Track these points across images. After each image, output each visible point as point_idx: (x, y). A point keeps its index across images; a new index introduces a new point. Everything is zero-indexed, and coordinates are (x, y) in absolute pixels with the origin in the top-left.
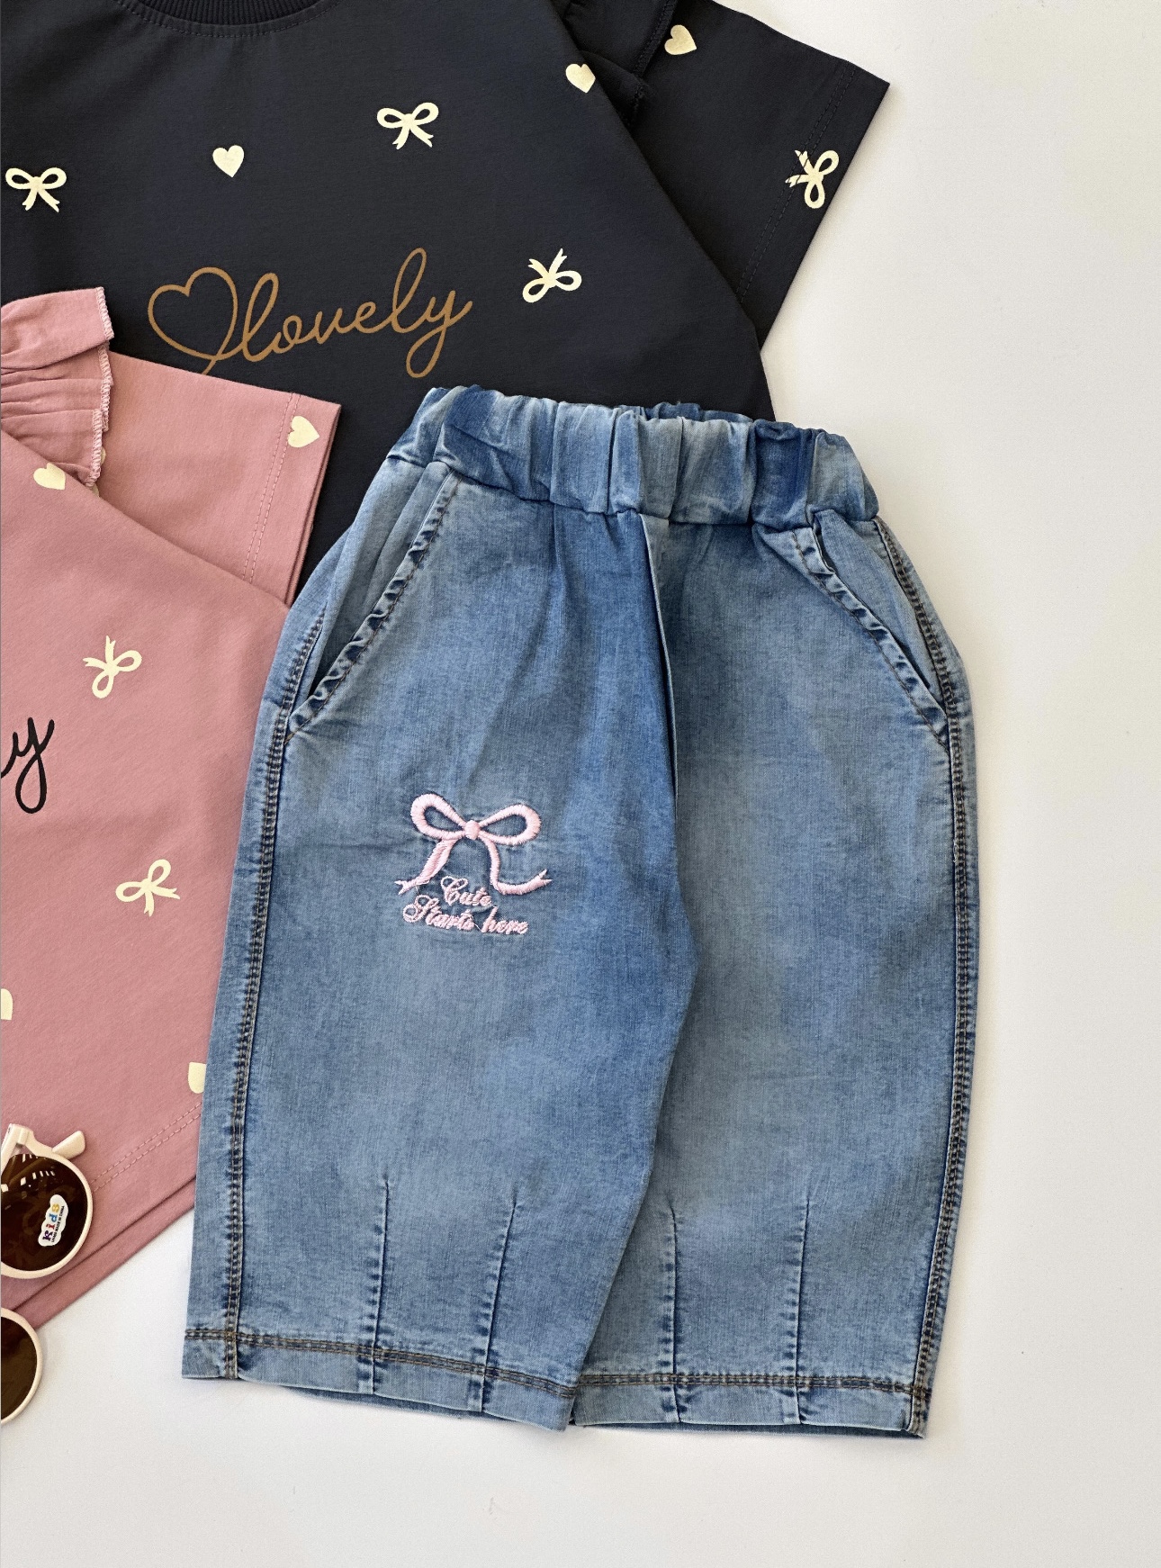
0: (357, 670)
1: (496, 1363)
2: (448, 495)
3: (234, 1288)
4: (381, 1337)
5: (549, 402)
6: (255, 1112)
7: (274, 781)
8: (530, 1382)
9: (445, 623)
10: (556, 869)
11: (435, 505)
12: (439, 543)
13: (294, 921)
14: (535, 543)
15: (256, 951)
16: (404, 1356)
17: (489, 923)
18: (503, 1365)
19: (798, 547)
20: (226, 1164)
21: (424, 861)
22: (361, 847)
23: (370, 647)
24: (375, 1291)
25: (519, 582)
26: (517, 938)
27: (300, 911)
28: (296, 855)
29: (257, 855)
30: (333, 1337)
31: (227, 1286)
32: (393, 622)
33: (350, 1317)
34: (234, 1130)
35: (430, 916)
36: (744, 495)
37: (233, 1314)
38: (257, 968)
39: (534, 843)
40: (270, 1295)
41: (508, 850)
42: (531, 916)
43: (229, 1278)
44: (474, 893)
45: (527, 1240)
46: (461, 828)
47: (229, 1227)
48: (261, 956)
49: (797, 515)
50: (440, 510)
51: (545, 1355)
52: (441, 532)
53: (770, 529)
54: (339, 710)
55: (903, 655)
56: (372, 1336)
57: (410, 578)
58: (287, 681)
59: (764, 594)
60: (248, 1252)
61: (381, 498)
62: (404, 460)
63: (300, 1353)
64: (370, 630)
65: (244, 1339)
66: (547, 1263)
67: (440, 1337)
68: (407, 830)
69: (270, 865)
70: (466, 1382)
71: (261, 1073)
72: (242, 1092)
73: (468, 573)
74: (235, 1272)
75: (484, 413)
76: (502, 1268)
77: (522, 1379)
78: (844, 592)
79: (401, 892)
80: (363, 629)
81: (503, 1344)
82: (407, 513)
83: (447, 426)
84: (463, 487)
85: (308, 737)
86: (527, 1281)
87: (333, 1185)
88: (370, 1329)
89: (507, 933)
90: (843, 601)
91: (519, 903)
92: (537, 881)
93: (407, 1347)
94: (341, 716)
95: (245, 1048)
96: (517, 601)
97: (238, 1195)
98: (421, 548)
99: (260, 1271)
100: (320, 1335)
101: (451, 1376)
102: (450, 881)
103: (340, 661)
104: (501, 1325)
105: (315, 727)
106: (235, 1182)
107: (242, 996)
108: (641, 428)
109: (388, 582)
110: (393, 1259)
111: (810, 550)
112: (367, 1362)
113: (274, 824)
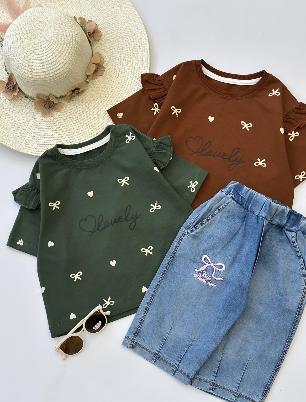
0: (201, 227)
1: (179, 368)
2: (229, 202)
3: (137, 332)
4: (159, 353)
5: (254, 191)
6: (154, 302)
7: (179, 242)
8: (184, 374)
9: (221, 224)
10: (225, 278)
11: (226, 202)
12: (224, 209)
13: (173, 269)
14: (242, 216)
15: (164, 272)
16: (162, 359)
17: (209, 283)
18: (180, 369)
19: (292, 235)
20: (145, 309)
21: (201, 267)
22: (191, 260)
23: (205, 224)
24: (162, 344)
25: (236, 222)
26: (213, 288)
27: (175, 267)
28: (178, 257)
29: (171, 254)
30: (150, 350)
31: (136, 331)
32: (211, 221)
33: (155, 347)
34: (148, 303)
35: (199, 277)
36: (284, 222)
37: (135, 337)
38: (163, 275)
39: (223, 272)
40: (142, 336)
41: (218, 271)
42: (217, 285)
43: (136, 330)
44: (209, 276)
45: (194, 346)
46: (210, 264)
47: (140, 321)
48: (165, 273)
49: (294, 229)
50: (227, 204)
51: (189, 370)
52: (226, 208)
53: (287, 230)
54: (196, 233)
55: (303, 263)
56: (158, 353)
57: (217, 214)
58: (188, 225)
59: (281, 241)
60: (142, 327)
61: (217, 197)
62: (224, 192)
63: (144, 350)
64: (206, 221)
65: (135, 342)
66: (196, 352)
67: (170, 358)
68: (200, 260)
69: (173, 257)
70: (172, 369)
71: (157, 294)
72: (152, 297)
73: (228, 217)
74: (138, 329)
75: (241, 189)
76: (187, 350)
77: (183, 373)
78: (297, 247)
79: (195, 271)
80: (205, 220)
81: (181, 364)
82: (220, 202)
83: (234, 189)
84: (233, 201)
85: (188, 236)
86: (191, 354)
87: (162, 321)
88: (158, 351)
89: (212, 286)
90: (296, 248)
91: (216, 282)
92: (221, 279)
93: (163, 358)
94: (196, 235)
95: (156, 289)
96: (235, 226)
97: (144, 315)
98: (221, 209)
99: (143, 331)
100: (148, 348)
101: (169, 367)
102: (205, 273)
103: (199, 224)
104: (182, 361)
105: (190, 235)
106: (145, 313)
107: (159, 279)
108: (271, 203)
109: (212, 213)
110: (168, 340)
111: (294, 237)
112: (155, 357)
113: (176, 250)
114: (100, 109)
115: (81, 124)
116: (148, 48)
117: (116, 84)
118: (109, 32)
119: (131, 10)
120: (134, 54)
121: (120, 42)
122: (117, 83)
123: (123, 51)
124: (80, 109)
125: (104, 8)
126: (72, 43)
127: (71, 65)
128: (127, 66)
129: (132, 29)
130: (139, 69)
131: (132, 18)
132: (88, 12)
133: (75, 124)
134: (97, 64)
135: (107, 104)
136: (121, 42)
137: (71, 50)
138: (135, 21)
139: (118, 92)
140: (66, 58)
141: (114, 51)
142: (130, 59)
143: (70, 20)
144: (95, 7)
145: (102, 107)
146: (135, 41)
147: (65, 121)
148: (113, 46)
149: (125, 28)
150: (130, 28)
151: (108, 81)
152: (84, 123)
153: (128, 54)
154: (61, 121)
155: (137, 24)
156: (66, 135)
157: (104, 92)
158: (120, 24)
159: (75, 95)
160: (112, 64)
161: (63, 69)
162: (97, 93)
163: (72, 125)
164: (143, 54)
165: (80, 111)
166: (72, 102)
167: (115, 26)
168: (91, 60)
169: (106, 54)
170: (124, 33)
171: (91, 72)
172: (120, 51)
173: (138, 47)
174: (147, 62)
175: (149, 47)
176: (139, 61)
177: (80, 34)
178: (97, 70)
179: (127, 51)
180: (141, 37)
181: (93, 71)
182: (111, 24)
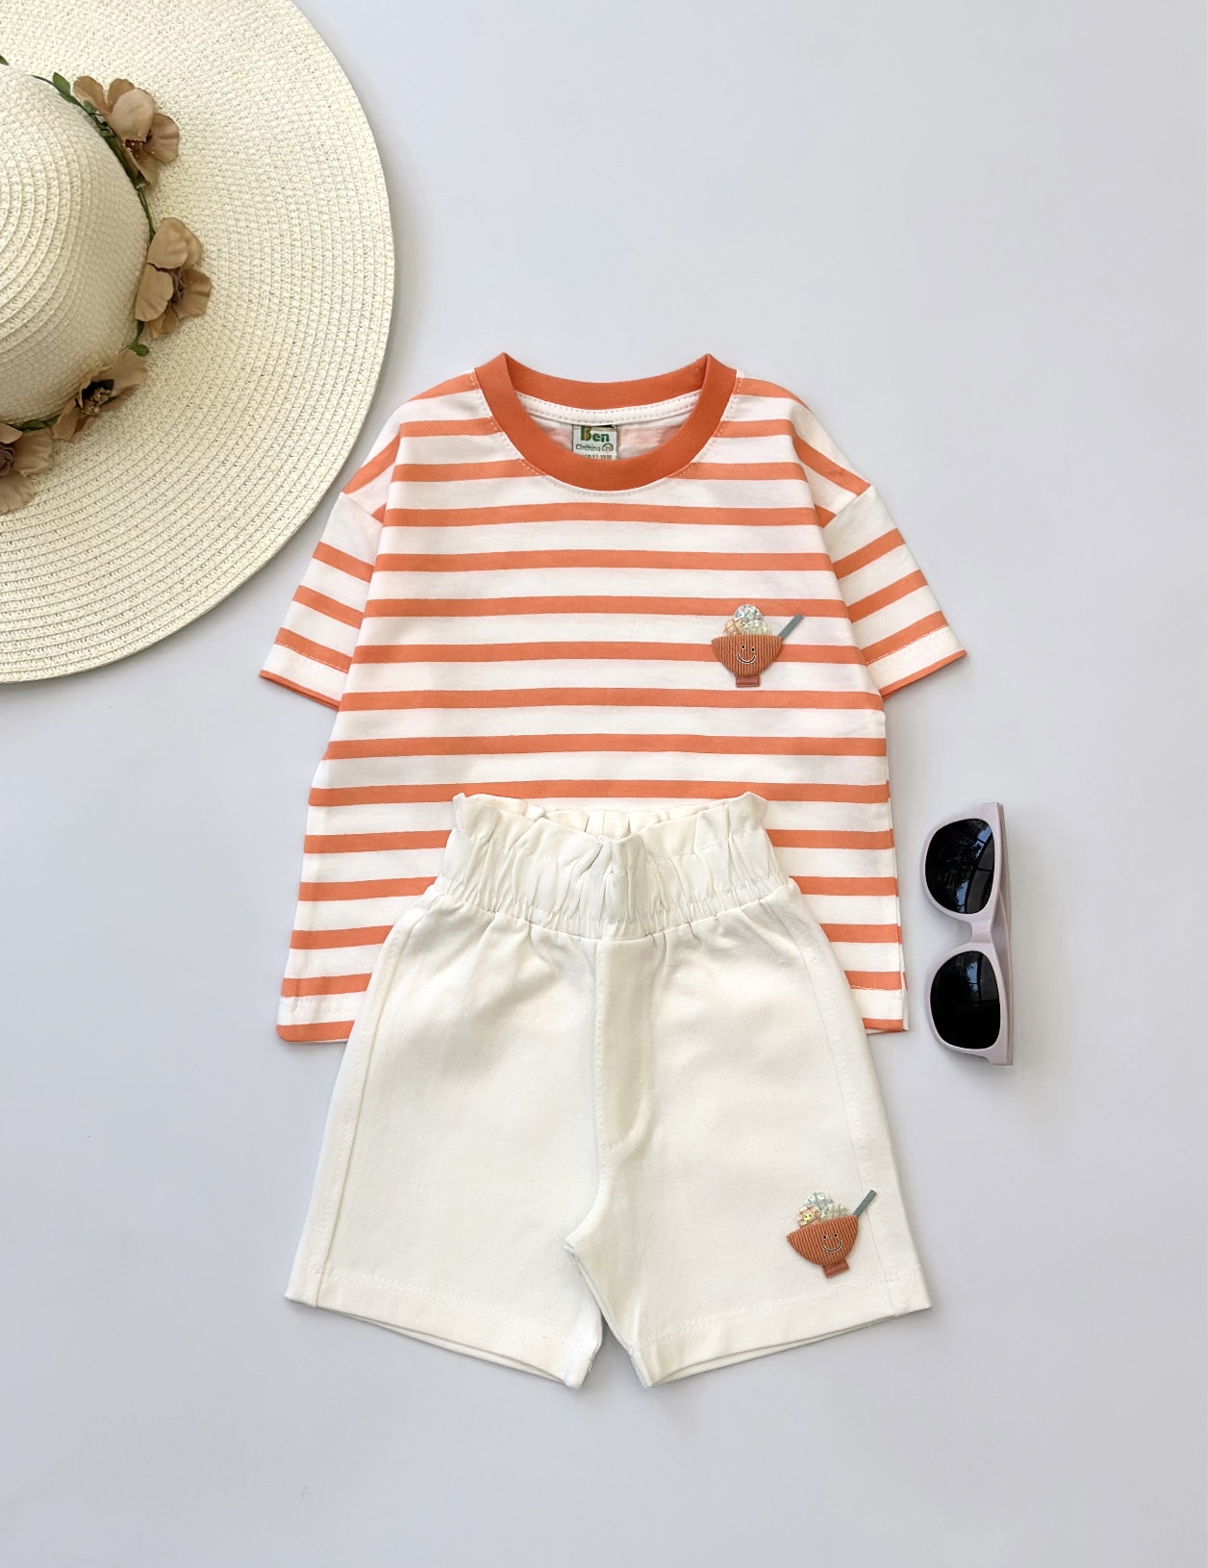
114: (204, 462)
115: (134, 533)
116: (382, 187)
117: (264, 350)
118: (211, 132)
119: (296, 28)
120: (325, 217)
121: (260, 171)
122: (268, 344)
123: (279, 205)
124: (121, 467)
125: (177, 29)
126: (57, 200)
127: (64, 294)
128: (303, 269)
129: (304, 110)
130: (351, 277)
131: (300, 66)
132: (114, 51)
133: (108, 536)
134: (178, 268)
135: (233, 436)
136: (267, 168)
137: (55, 230)
138: (317, 74)
139: (275, 384)
140: (39, 267)
141: (239, 210)
142: (309, 238)
143: (41, 100)
144: (141, 29)
145: (214, 451)
146: (323, 158)
147: (63, 528)
148: (233, 188)
149: (275, 108)
150: (298, 105)
151: (225, 339)
152: (147, 525)
153: (299, 218)
154: (48, 528)
155: (327, 86)
156: (74, 583)
157: (216, 389)
158: (253, 93)
159: (97, 410)
160: (235, 267)
161: (30, 313)
162: (187, 394)
163: (94, 542)
164: (364, 214)
165: (125, 479)
166: (84, 443)
167: (235, 103)
168: (146, 257)
169: (209, 226)
170: (276, 131)
171: (154, 308)
172: (265, 209)
173: (339, 186)
174: (380, 244)
175: (382, 180)
176: (347, 245)
177: (87, 157)
178: (179, 295)
179: (293, 207)
180: (349, 139)
181: (166, 304)
182: (218, 95)
